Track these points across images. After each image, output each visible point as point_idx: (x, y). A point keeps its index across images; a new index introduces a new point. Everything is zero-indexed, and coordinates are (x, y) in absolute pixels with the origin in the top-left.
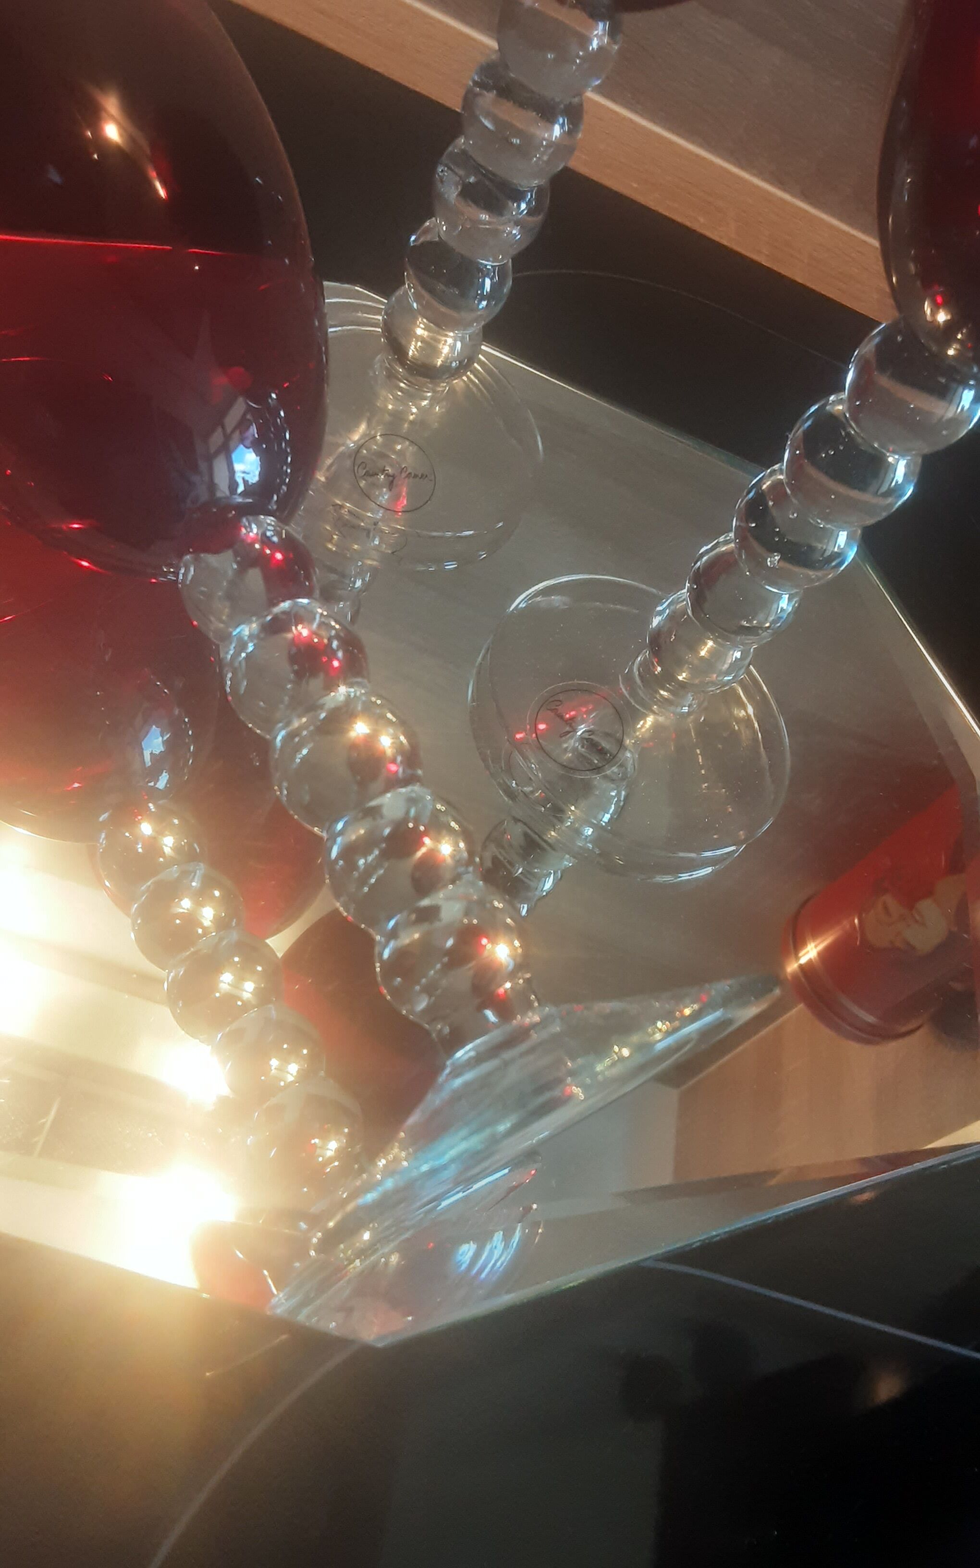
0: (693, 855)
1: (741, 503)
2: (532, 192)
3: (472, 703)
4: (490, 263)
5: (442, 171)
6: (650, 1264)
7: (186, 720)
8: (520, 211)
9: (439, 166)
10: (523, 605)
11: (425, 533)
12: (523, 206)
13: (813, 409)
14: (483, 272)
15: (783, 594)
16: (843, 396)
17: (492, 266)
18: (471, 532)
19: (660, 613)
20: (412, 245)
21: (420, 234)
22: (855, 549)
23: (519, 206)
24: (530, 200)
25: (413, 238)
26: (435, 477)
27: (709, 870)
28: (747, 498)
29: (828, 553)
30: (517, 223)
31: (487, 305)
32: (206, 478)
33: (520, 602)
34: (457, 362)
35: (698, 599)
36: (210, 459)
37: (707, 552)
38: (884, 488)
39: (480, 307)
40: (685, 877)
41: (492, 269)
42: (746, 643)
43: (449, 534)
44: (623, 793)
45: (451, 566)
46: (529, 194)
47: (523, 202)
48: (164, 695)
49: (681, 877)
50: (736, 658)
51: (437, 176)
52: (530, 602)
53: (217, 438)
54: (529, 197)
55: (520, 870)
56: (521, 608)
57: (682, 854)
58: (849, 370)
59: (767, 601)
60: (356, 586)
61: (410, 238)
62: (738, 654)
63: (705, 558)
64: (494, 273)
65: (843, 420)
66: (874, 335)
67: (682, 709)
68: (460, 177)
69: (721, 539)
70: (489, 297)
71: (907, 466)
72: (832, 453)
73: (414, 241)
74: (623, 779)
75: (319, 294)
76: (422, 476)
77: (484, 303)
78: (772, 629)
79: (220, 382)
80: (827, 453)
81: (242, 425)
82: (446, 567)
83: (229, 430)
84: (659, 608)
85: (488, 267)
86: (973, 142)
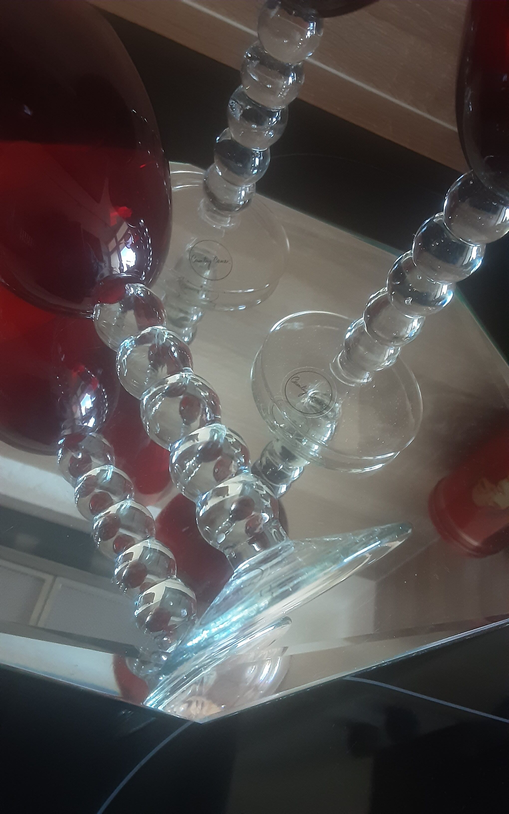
0: (371, 458)
1: (390, 272)
2: (278, 112)
3: (253, 379)
4: (258, 150)
5: (232, 103)
6: (348, 678)
7: (104, 390)
8: (273, 122)
9: (230, 100)
10: (278, 328)
11: (228, 291)
12: (274, 120)
13: (427, 221)
14: (253, 155)
15: (414, 319)
16: (443, 214)
17: (259, 152)
18: (253, 290)
19: (350, 331)
20: (217, 142)
21: (221, 136)
22: (452, 295)
23: (272, 119)
24: (277, 116)
25: (218, 138)
26: (232, 262)
27: (381, 465)
28: (393, 269)
29: (438, 296)
30: (272, 128)
31: (257, 172)
32: (107, 264)
33: (276, 326)
34: (243, 202)
35: (369, 323)
36: (109, 255)
37: (373, 297)
38: (466, 262)
39: (254, 173)
40: (367, 469)
41: (259, 153)
42: (396, 346)
43: (241, 291)
44: (334, 426)
45: (242, 308)
46: (277, 113)
47: (274, 117)
48: (92, 378)
49: (365, 470)
50: (391, 353)
51: (229, 105)
52: (282, 326)
53: (113, 244)
54: (277, 115)
55: (281, 467)
56: (277, 330)
57: (365, 458)
58: (445, 200)
59: (406, 323)
60: (194, 319)
61: (216, 138)
62: (392, 351)
63: (372, 301)
64: (261, 155)
65: (443, 226)
66: (458, 181)
67: (363, 381)
68: (241, 105)
69: (381, 291)
70: (258, 168)
71: (478, 250)
72: (438, 244)
73: (218, 140)
74: (333, 418)
75: (167, 168)
76: (225, 261)
77: (256, 171)
78: (409, 338)
79: (114, 215)
80: (435, 244)
81: (126, 237)
82: (240, 309)
83: (119, 240)
84: (349, 328)
85: (257, 152)
86: (505, 78)
